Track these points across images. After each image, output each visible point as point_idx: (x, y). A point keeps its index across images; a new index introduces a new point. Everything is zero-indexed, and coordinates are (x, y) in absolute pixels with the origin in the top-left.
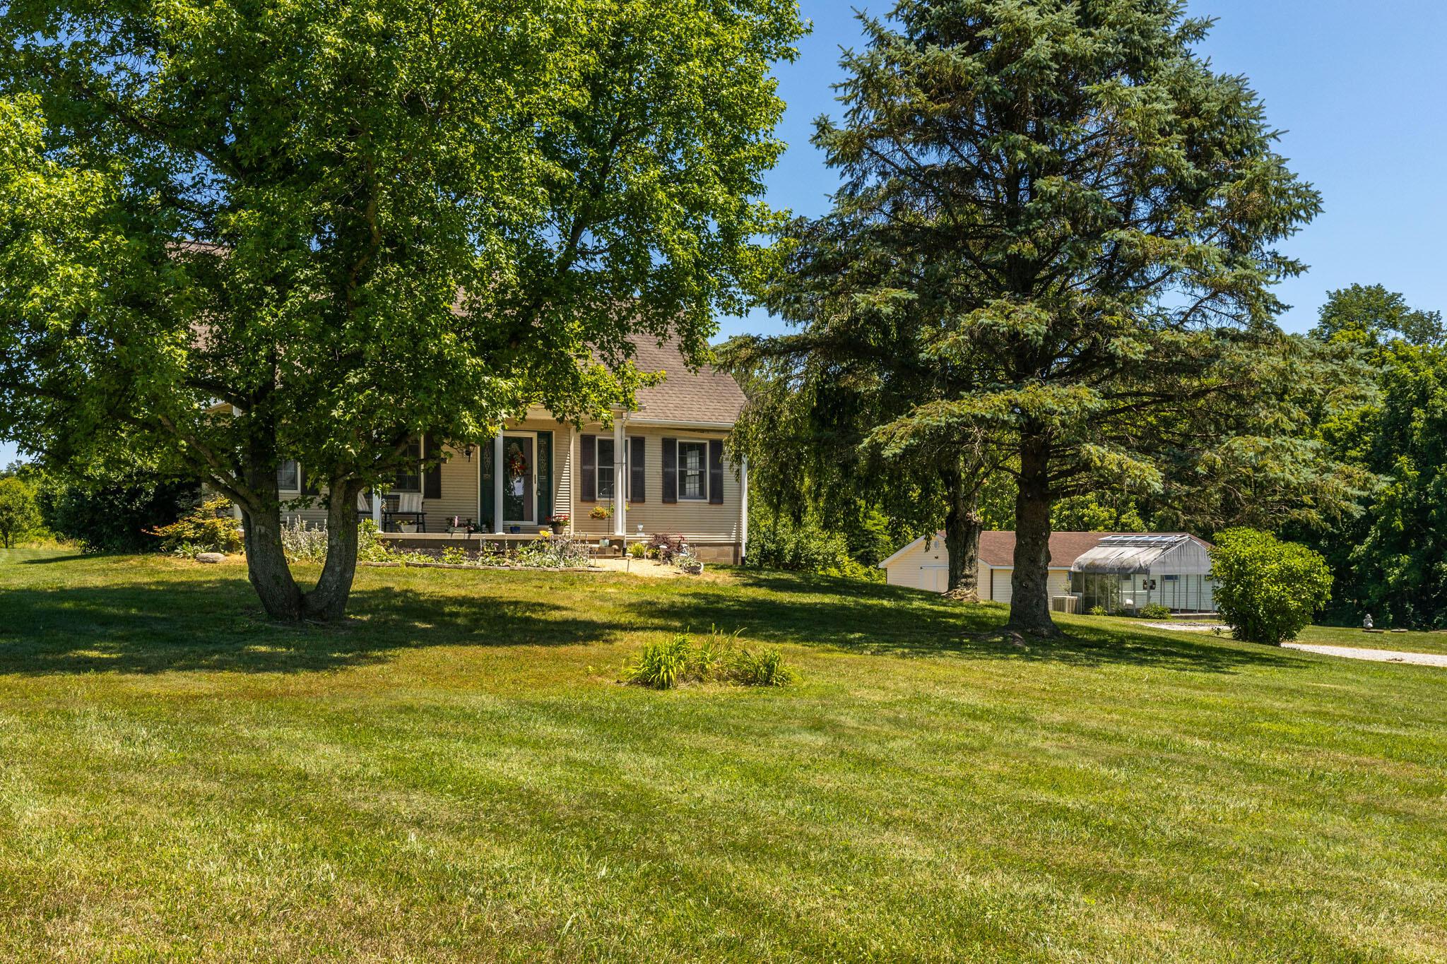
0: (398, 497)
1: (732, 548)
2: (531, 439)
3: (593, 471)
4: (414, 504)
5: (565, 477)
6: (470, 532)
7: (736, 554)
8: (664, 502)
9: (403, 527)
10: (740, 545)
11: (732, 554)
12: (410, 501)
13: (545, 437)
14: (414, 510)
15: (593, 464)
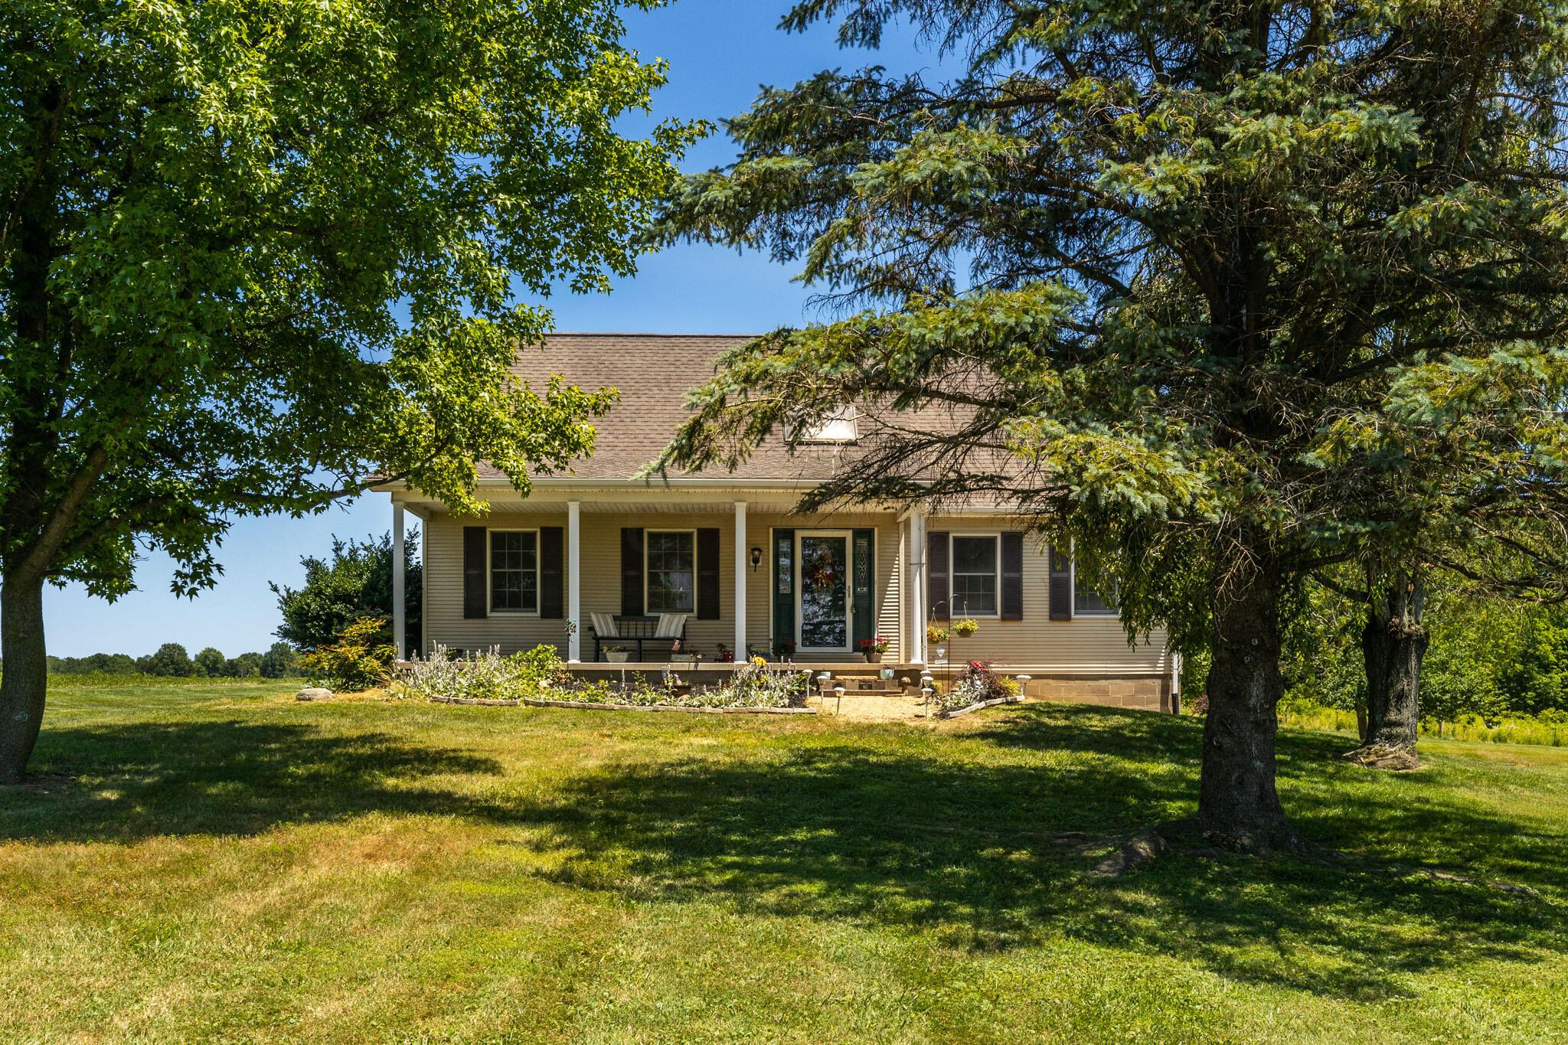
0: (658, 619)
1: (1158, 683)
2: (844, 539)
3: (945, 581)
4: (673, 627)
5: (892, 588)
6: (697, 661)
7: (1166, 689)
8: (1051, 619)
9: (609, 655)
10: (1170, 676)
11: (1158, 689)
12: (670, 623)
13: (864, 534)
14: (672, 634)
15: (946, 570)
